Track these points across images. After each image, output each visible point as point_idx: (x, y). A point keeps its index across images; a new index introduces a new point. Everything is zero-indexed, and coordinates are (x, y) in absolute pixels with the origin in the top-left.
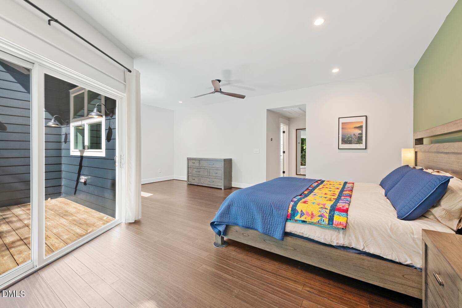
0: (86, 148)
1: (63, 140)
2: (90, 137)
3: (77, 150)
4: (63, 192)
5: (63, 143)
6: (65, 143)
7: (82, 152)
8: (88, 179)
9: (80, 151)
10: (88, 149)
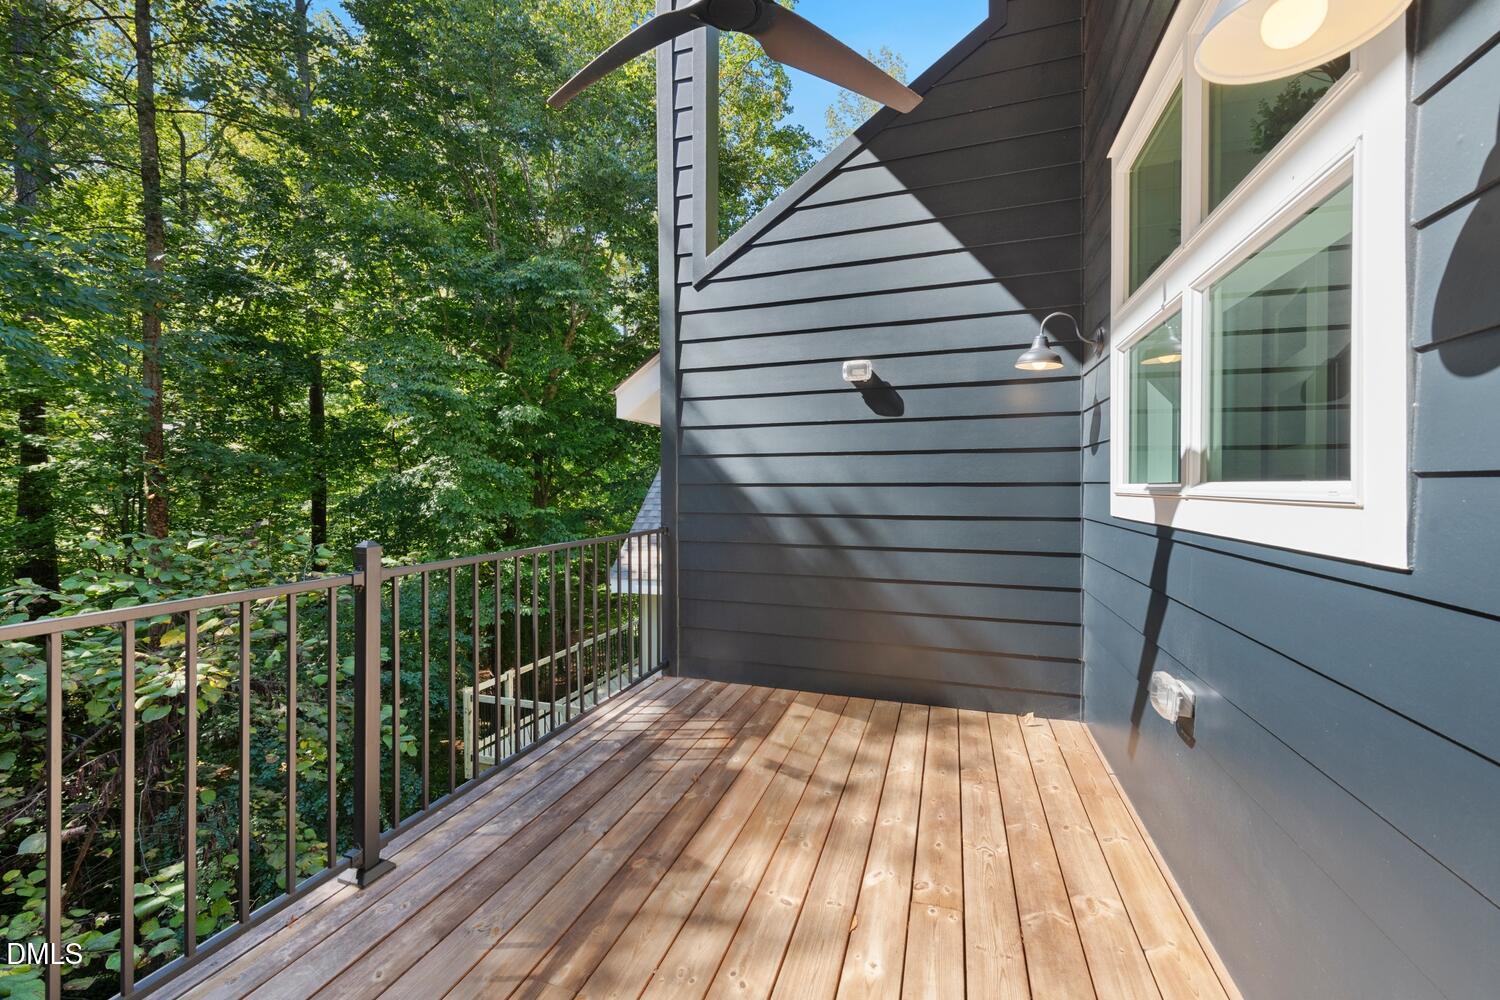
0: (1193, 469)
1: (1086, 441)
2: (1218, 415)
3: (1140, 488)
4: (1084, 694)
5: (1087, 452)
6: (1094, 452)
7: (1166, 499)
8: (1206, 703)
9: (1155, 493)
10: (1208, 476)
